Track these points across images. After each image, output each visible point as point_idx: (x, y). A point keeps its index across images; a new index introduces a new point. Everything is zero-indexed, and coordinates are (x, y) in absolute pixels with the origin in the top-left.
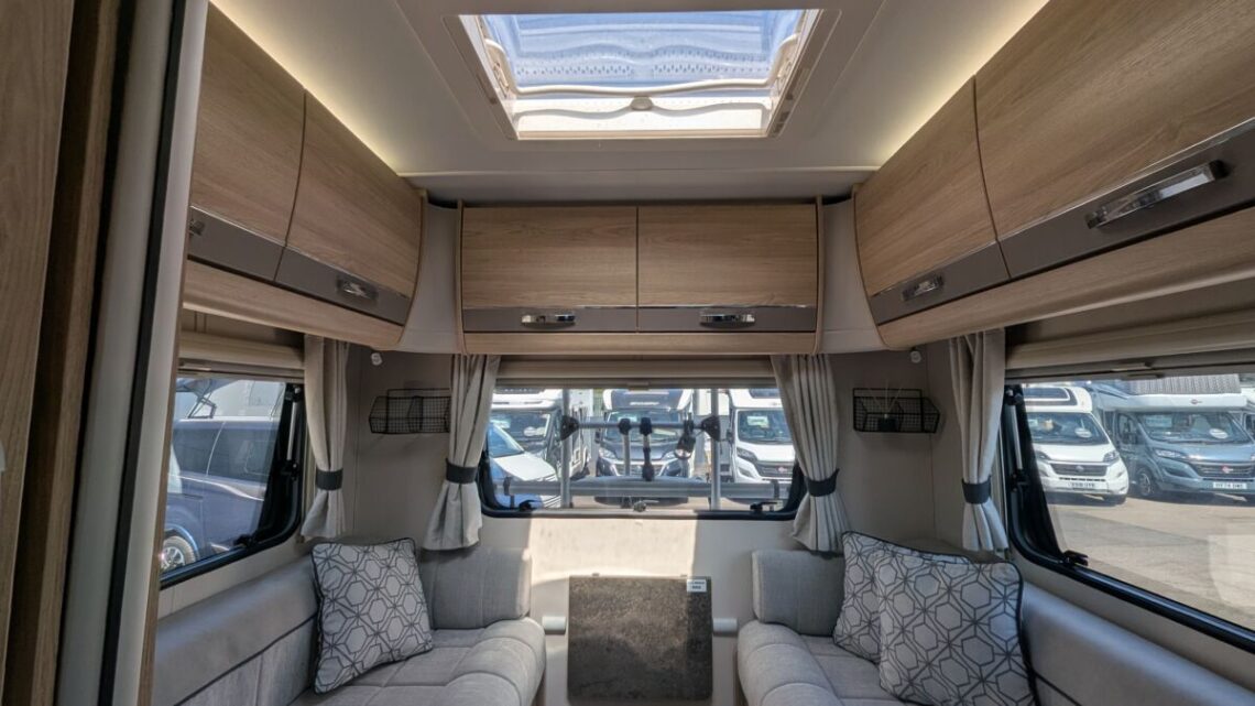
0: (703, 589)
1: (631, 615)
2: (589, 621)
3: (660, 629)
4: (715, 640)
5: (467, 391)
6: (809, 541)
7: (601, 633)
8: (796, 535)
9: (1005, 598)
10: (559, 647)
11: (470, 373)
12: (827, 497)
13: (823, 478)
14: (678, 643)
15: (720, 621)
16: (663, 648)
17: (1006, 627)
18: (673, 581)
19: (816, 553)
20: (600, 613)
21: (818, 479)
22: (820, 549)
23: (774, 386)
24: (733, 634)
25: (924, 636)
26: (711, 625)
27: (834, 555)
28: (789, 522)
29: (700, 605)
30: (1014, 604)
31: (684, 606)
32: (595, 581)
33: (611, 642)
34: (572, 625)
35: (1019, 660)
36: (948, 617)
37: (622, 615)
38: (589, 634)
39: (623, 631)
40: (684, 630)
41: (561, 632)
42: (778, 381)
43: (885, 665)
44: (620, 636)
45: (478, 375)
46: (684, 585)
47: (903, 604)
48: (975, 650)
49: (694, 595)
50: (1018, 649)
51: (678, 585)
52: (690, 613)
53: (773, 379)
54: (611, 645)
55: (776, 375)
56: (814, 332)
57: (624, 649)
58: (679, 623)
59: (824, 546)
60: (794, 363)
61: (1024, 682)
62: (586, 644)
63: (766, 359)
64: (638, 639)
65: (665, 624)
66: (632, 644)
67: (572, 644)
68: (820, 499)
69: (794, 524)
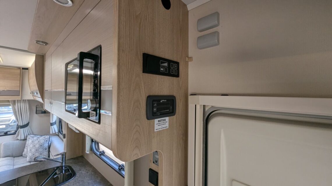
6: (19, 138)
8: (17, 137)
9: (47, 141)
12: (24, 128)
13: (23, 124)
17: (46, 145)
19: (21, 140)
21: (22, 125)
22: (22, 139)
23: (10, 106)
25: (33, 150)
27: (25, 139)
28: (15, 135)
30: (48, 141)
35: (48, 149)
36: (37, 146)
42: (11, 105)
43: (28, 157)
47: (31, 146)
48: (41, 150)
50: (48, 148)
53: (10, 104)
55: (11, 103)
56: (19, 95)
59: (23, 138)
60: (16, 102)
61: (48, 152)
63: (8, 101)
68: (22, 129)
69: (16, 135)
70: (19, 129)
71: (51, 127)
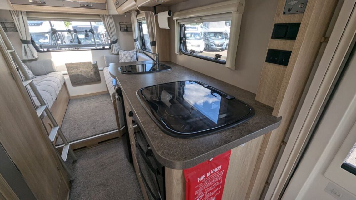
0: (95, 63)
1: (81, 69)
2: (72, 71)
3: (88, 71)
4: (100, 72)
5: (19, 21)
7: (76, 73)
8: (112, 51)
10: (67, 77)
11: (18, 15)
13: (114, 40)
14: (92, 73)
15: (100, 68)
16: (90, 74)
18: (89, 62)
19: (115, 54)
20: (74, 70)
24: (102, 70)
26: (98, 70)
27: (118, 54)
29: (95, 66)
31: (92, 66)
32: (71, 64)
33: (78, 74)
34: (69, 73)
37: (79, 69)
38: (73, 74)
39: (80, 72)
40: (93, 70)
41: (67, 74)
42: (102, 20)
44: (80, 73)
45: (20, 16)
46: (91, 63)
49: (93, 64)
51: (90, 63)
52: (94, 68)
54: (78, 75)
56: (106, 9)
57: (82, 75)
58: (92, 69)
60: (105, 16)
62: (73, 75)
63: (99, 15)
64: (84, 73)
65: (89, 70)
66: (83, 74)
67: (70, 76)
68: (114, 44)
69: (111, 50)
70: (112, 44)
71: (135, 44)
